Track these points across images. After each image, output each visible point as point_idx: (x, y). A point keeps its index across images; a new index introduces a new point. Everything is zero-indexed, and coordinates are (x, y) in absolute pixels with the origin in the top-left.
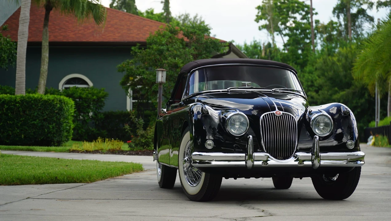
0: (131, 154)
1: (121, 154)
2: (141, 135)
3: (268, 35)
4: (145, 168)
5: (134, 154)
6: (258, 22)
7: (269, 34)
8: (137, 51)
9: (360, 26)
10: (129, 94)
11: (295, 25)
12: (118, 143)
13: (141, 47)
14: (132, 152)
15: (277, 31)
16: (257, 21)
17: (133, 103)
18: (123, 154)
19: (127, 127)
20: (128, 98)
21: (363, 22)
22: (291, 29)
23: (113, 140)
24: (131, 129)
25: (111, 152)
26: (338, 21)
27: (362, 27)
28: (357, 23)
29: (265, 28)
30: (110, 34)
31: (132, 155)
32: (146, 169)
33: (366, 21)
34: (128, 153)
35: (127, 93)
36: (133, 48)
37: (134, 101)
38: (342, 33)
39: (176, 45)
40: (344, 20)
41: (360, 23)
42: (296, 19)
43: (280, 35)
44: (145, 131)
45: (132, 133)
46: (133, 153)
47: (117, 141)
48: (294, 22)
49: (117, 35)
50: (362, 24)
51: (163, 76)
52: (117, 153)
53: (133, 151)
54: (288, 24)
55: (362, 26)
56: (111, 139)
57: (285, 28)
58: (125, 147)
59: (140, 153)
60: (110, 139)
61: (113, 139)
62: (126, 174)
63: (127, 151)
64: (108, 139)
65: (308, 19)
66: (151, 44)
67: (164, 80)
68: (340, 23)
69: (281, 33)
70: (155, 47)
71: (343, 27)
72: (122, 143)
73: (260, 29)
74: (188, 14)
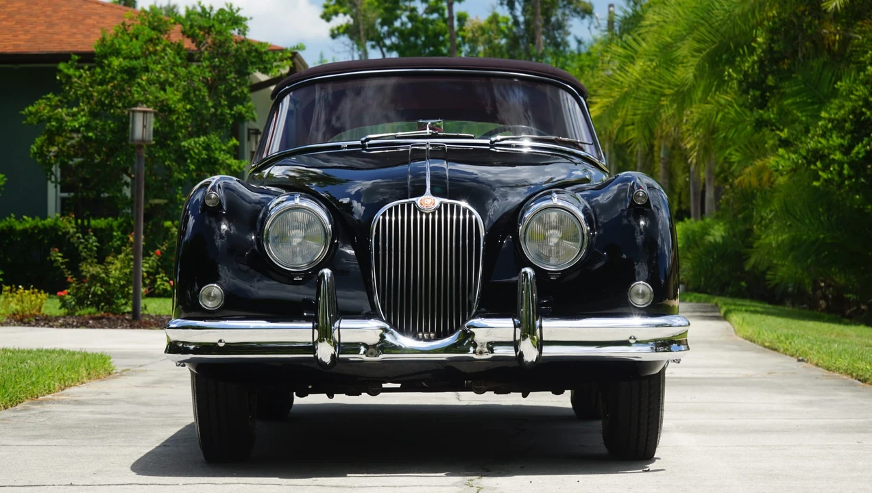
0: (69, 324)
1: (43, 326)
2: (92, 276)
3: (352, 49)
4: (117, 364)
5: (75, 324)
6: (328, 20)
7: (355, 46)
8: (71, 72)
9: (560, 26)
10: (53, 178)
11: (413, 26)
12: (33, 297)
13: (81, 65)
14: (71, 320)
15: (372, 40)
16: (327, 17)
17: (63, 199)
18: (48, 324)
19: (57, 256)
20: (51, 187)
21: (568, 15)
22: (402, 34)
23: (21, 291)
24: (67, 260)
25: (17, 321)
26: (511, 13)
27: (566, 28)
28: (553, 19)
29: (344, 33)
30: (6, 36)
31: (72, 326)
32: (119, 369)
33: (574, 14)
34: (61, 321)
35: (49, 174)
36: (62, 66)
37: (65, 195)
38: (521, 41)
39: (166, 58)
40: (524, 11)
41: (560, 19)
42: (415, 13)
43: (378, 49)
44: (103, 267)
45: (69, 273)
46: (73, 322)
47: (31, 290)
48: (410, 18)
49: (22, 37)
50: (564, 20)
51: (148, 126)
52: (33, 324)
53: (71, 314)
54: (397, 24)
55: (565, 26)
56: (17, 288)
57: (390, 34)
58: (51, 306)
59: (91, 322)
60: (14, 286)
61: (20, 287)
62: (71, 386)
63: (57, 318)
64: (8, 288)
65: (441, 11)
66: (105, 56)
67: (150, 137)
68: (515, 17)
69: (381, 44)
70: (116, 62)
71: (522, 27)
72: (43, 296)
73: (333, 36)
74: (175, 7)
